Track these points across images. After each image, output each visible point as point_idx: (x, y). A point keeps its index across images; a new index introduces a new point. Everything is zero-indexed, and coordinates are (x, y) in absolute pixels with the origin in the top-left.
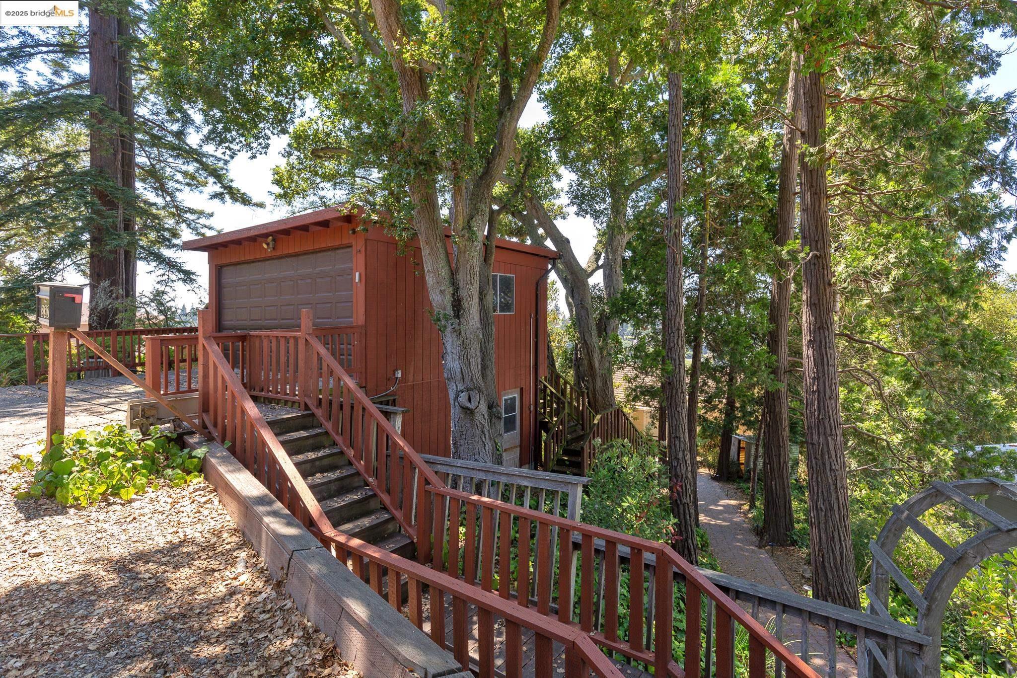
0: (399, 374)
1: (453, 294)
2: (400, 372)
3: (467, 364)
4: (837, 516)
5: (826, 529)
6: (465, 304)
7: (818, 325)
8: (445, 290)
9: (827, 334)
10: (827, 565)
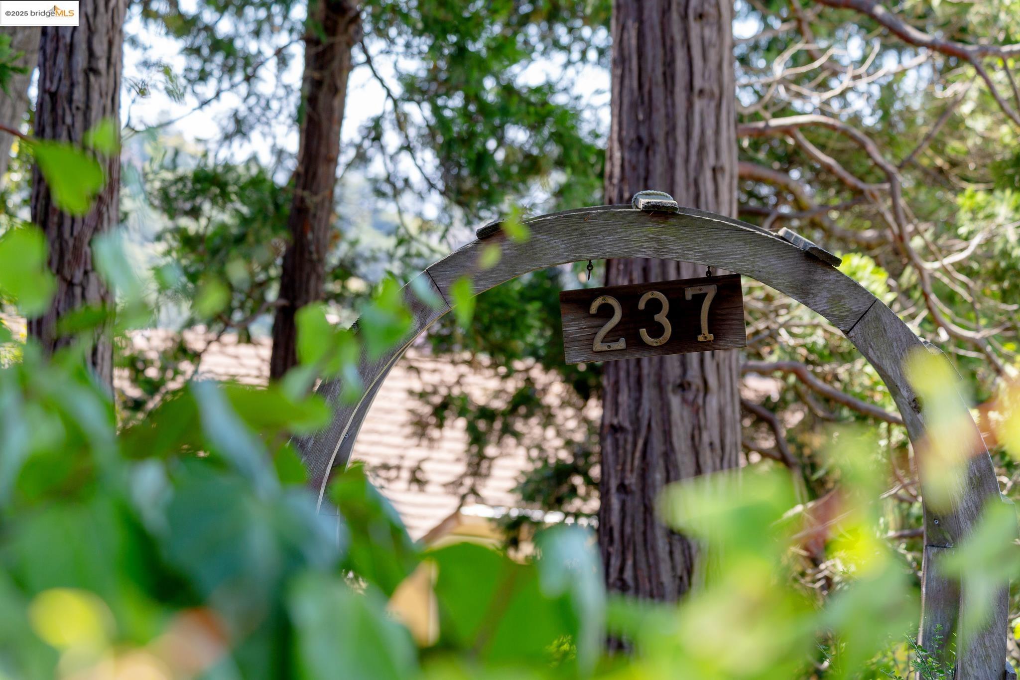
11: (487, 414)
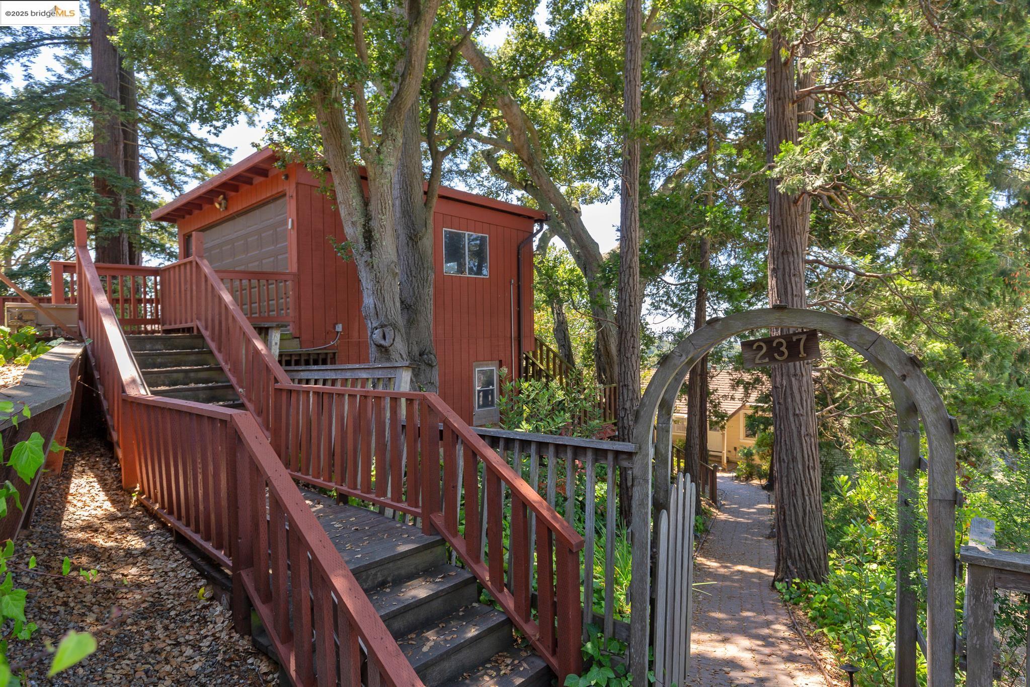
0: (339, 328)
1: (364, 225)
2: (340, 326)
3: (381, 299)
4: (800, 467)
5: (788, 483)
6: (376, 235)
7: (781, 251)
8: (356, 222)
9: (791, 259)
10: (788, 522)
11: (748, 383)
